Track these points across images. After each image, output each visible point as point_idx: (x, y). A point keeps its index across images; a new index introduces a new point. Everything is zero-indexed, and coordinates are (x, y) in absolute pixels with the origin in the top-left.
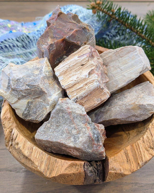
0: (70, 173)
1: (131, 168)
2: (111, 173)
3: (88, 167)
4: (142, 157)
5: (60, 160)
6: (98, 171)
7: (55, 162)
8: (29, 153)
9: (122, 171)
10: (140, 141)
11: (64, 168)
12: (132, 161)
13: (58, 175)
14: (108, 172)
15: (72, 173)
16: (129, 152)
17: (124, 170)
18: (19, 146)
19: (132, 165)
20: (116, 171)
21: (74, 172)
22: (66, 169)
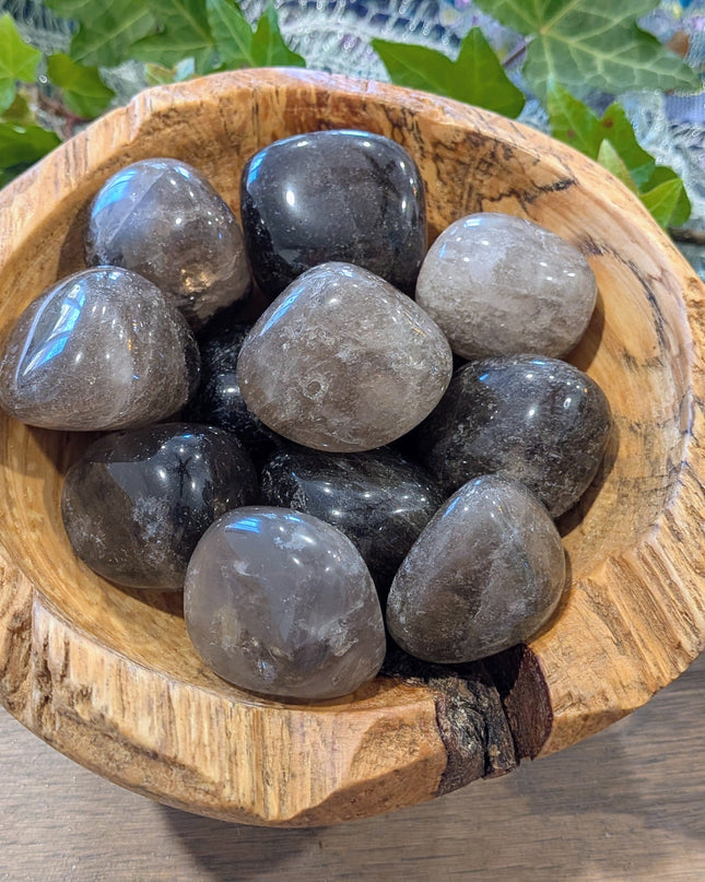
0: (379, 773)
2: (566, 724)
4: (686, 614)
5: (308, 715)
7: (286, 730)
8: (158, 731)
9: (614, 701)
10: (658, 533)
11: (345, 758)
12: (643, 636)
13: (325, 797)
14: (551, 721)
15: (389, 774)
16: (613, 596)
17: (615, 689)
18: (97, 703)
19: (647, 656)
20: (585, 705)
21: (399, 765)
22: (356, 759)
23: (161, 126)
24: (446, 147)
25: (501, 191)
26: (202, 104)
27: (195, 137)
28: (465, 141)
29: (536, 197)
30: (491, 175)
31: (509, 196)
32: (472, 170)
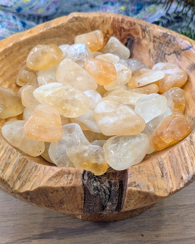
0: (56, 186)
1: (168, 185)
2: (131, 192)
3: (92, 180)
5: (43, 166)
6: (110, 192)
7: (34, 168)
9: (152, 190)
10: (186, 141)
11: (47, 178)
12: (171, 174)
13: (35, 188)
14: (126, 190)
15: (60, 187)
16: (165, 161)
17: (154, 187)
19: (170, 181)
20: (140, 188)
21: (65, 186)
22: (50, 179)
23: (75, 21)
24: (157, 38)
25: (171, 52)
26: (88, 17)
27: (84, 26)
28: (162, 36)
29: (181, 53)
30: (169, 47)
31: (173, 53)
32: (164, 45)
